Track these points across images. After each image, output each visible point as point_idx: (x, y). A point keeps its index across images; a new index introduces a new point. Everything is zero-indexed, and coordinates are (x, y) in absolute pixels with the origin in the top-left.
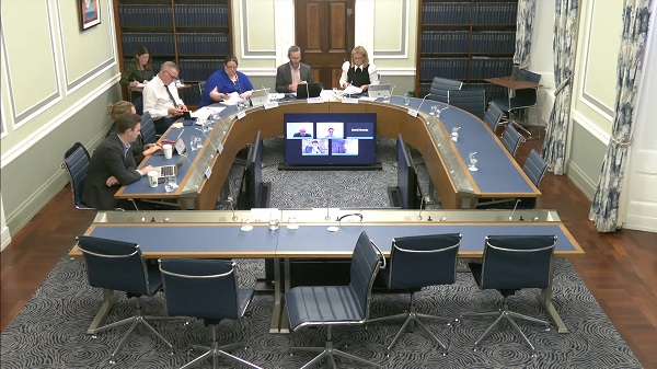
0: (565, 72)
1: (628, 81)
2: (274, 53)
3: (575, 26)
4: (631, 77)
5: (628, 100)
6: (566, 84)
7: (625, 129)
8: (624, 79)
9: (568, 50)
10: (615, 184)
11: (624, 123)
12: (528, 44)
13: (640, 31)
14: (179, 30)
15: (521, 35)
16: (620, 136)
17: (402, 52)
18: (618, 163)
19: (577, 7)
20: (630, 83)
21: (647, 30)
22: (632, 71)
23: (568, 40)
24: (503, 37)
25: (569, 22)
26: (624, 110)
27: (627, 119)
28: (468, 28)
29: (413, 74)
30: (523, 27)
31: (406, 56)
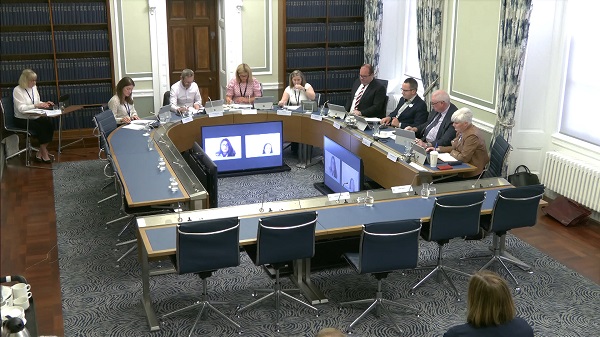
0: (432, 76)
1: (513, 77)
2: (151, 75)
3: (439, 38)
4: (516, 73)
5: (513, 91)
6: (434, 85)
7: (510, 114)
8: (509, 76)
9: (434, 58)
11: (510, 110)
12: (377, 57)
13: (523, 37)
14: (58, 56)
15: (369, 49)
16: (507, 121)
17: (267, 69)
19: (440, 23)
20: (515, 78)
21: (527, 37)
22: (516, 69)
23: (434, 50)
25: (434, 35)
26: (510, 100)
27: (512, 106)
28: (323, 46)
29: (277, 88)
30: (372, 42)
31: (270, 72)
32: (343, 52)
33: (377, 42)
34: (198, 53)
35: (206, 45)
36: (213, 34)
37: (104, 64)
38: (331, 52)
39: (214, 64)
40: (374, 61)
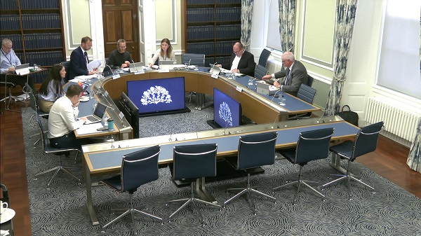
0: (289, 45)
1: (345, 45)
3: (294, 18)
4: (347, 43)
5: (345, 55)
7: (343, 71)
8: (342, 45)
9: (290, 32)
10: (338, 102)
11: (342, 68)
12: (249, 32)
13: (351, 18)
14: (25, 32)
15: (244, 26)
16: (340, 75)
18: (339, 90)
19: (294, 7)
20: (346, 46)
21: (354, 17)
22: (347, 39)
23: (290, 27)
26: (342, 61)
27: (344, 66)
28: (213, 24)
29: (181, 54)
30: (246, 22)
33: (250, 22)
34: (125, 29)
36: (135, 16)
37: (58, 37)
38: (218, 29)
39: (136, 37)
40: (247, 35)
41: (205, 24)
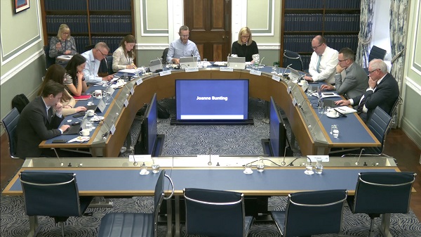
0: (399, 47)
2: (167, 32)
3: (407, 10)
6: (400, 56)
9: (401, 29)
12: (369, 25)
14: (91, 13)
15: (364, 17)
17: (269, 31)
24: (349, 19)
25: (402, 7)
28: (321, 12)
29: (278, 48)
30: (366, 11)
31: (272, 34)
32: (338, 18)
33: (370, 11)
34: (214, 14)
35: (221, 7)
37: (127, 21)
38: (327, 19)
39: (227, 23)
40: (366, 29)
41: (310, 12)
